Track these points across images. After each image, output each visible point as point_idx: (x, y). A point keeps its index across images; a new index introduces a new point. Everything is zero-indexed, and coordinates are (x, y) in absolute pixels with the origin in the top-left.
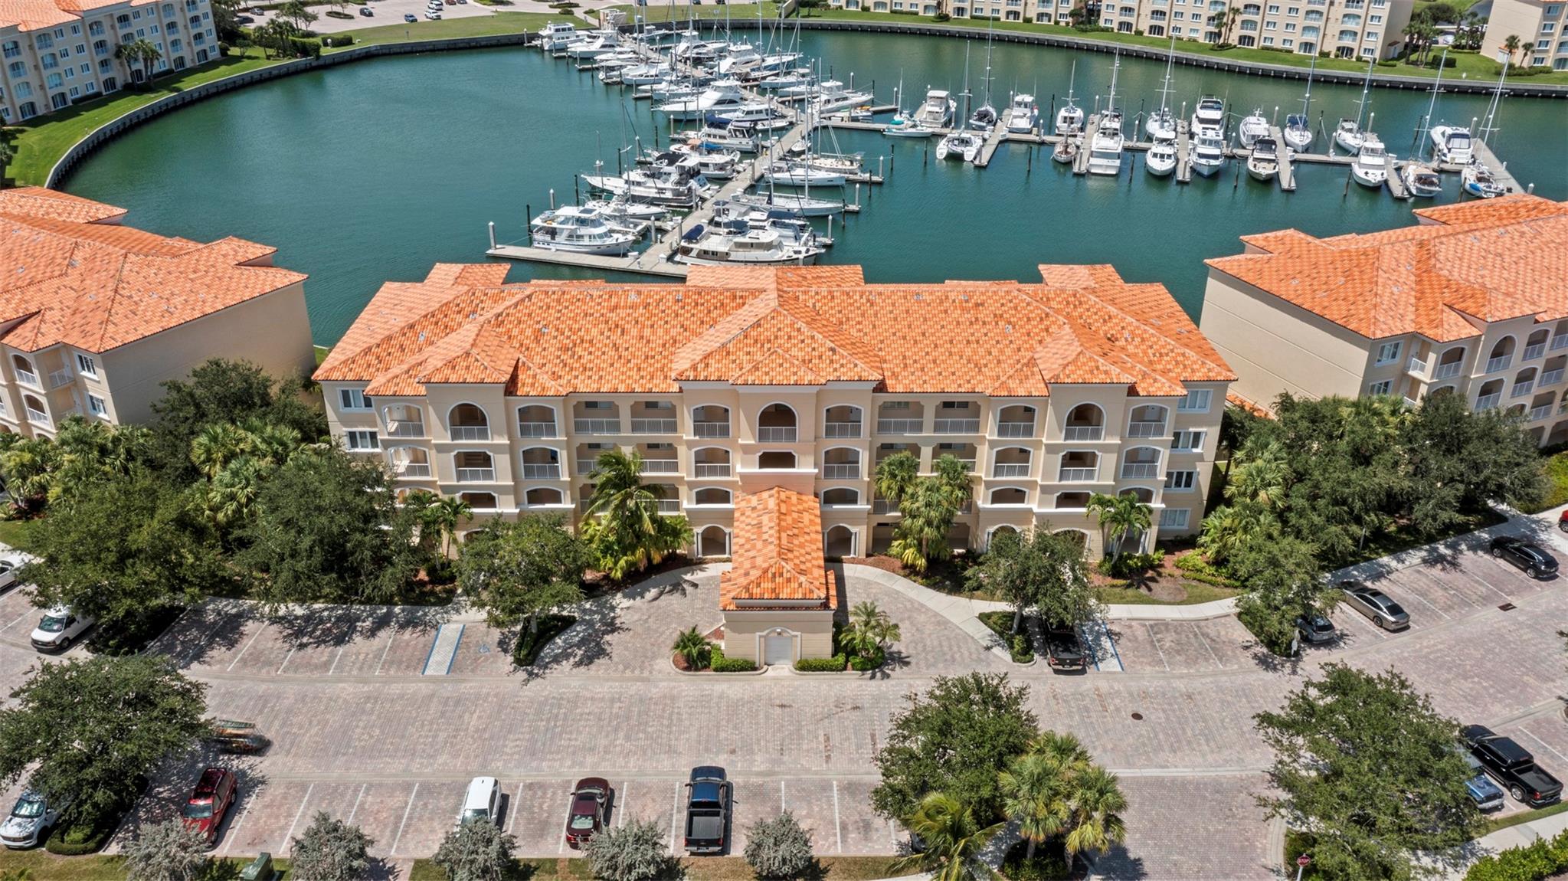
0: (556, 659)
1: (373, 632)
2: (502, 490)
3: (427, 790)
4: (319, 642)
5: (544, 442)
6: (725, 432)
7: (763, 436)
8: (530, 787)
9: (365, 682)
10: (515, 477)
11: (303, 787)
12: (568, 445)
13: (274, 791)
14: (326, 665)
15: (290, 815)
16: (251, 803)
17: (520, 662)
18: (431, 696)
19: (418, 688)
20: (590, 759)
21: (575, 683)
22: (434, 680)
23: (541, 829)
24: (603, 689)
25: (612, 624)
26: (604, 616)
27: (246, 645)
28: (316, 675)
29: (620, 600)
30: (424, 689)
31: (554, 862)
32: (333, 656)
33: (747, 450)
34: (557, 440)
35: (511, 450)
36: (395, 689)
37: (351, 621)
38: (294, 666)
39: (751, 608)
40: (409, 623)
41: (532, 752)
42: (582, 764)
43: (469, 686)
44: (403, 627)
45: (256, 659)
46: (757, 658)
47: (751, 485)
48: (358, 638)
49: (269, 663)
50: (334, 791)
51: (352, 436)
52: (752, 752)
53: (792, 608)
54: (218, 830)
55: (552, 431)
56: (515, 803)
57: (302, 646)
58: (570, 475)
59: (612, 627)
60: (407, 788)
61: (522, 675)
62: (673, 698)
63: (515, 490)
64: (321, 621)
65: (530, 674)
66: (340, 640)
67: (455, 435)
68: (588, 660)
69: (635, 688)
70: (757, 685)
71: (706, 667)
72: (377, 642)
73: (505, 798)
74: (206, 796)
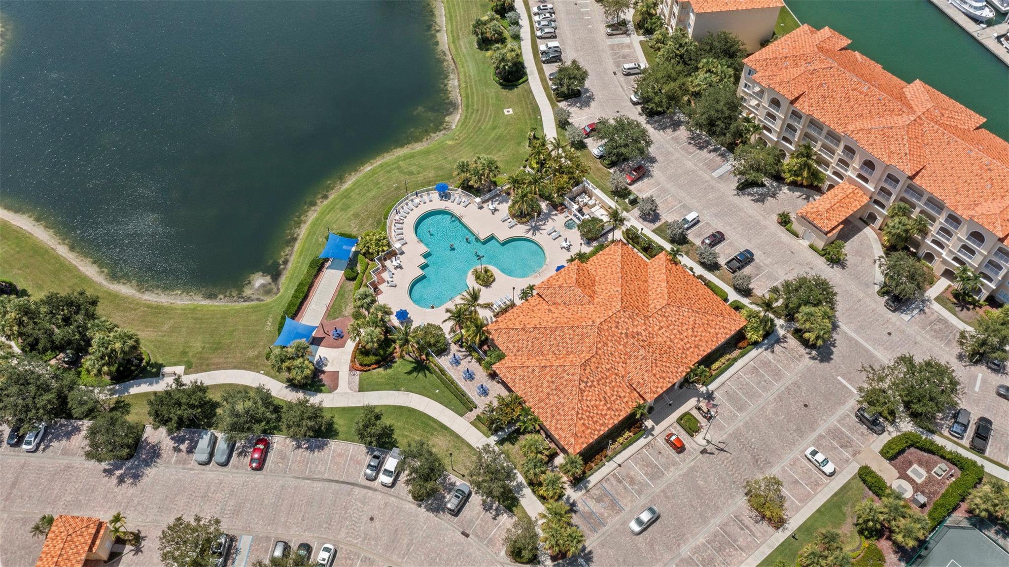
0: (748, 194)
1: (710, 152)
2: (775, 131)
3: (684, 206)
4: (695, 145)
5: (795, 124)
6: (852, 158)
7: (861, 168)
8: (707, 223)
9: (696, 165)
10: (781, 129)
11: (659, 184)
12: (802, 130)
13: (652, 181)
14: (691, 153)
15: (650, 189)
16: (646, 180)
17: (738, 188)
18: (707, 181)
19: (706, 177)
20: (728, 228)
21: (746, 204)
22: (712, 177)
23: (698, 235)
24: (751, 212)
25: (775, 195)
26: (775, 190)
27: (678, 133)
28: (686, 155)
29: (785, 189)
30: (708, 178)
31: (694, 244)
32: (694, 152)
33: (854, 168)
34: (799, 126)
35: (784, 121)
36: (700, 173)
37: (708, 143)
38: (683, 148)
39: (805, 219)
40: (722, 155)
41: (716, 215)
42: (725, 227)
43: (718, 186)
44: (719, 155)
45: (676, 139)
46: (800, 234)
47: (851, 181)
48: (705, 150)
49: (678, 143)
50: (664, 191)
51: (746, 85)
52: (769, 257)
53: (816, 227)
54: (633, 182)
55: (799, 123)
56: (700, 224)
57: (690, 143)
58: (798, 139)
59: (774, 196)
60: (680, 202)
61: (735, 192)
62: (766, 228)
63: (779, 134)
64: (700, 139)
65: (738, 194)
66: (701, 148)
67: (770, 106)
68: (756, 201)
69: (760, 218)
70: (793, 242)
71: (784, 226)
72: (709, 155)
73: (698, 221)
74: (636, 172)
